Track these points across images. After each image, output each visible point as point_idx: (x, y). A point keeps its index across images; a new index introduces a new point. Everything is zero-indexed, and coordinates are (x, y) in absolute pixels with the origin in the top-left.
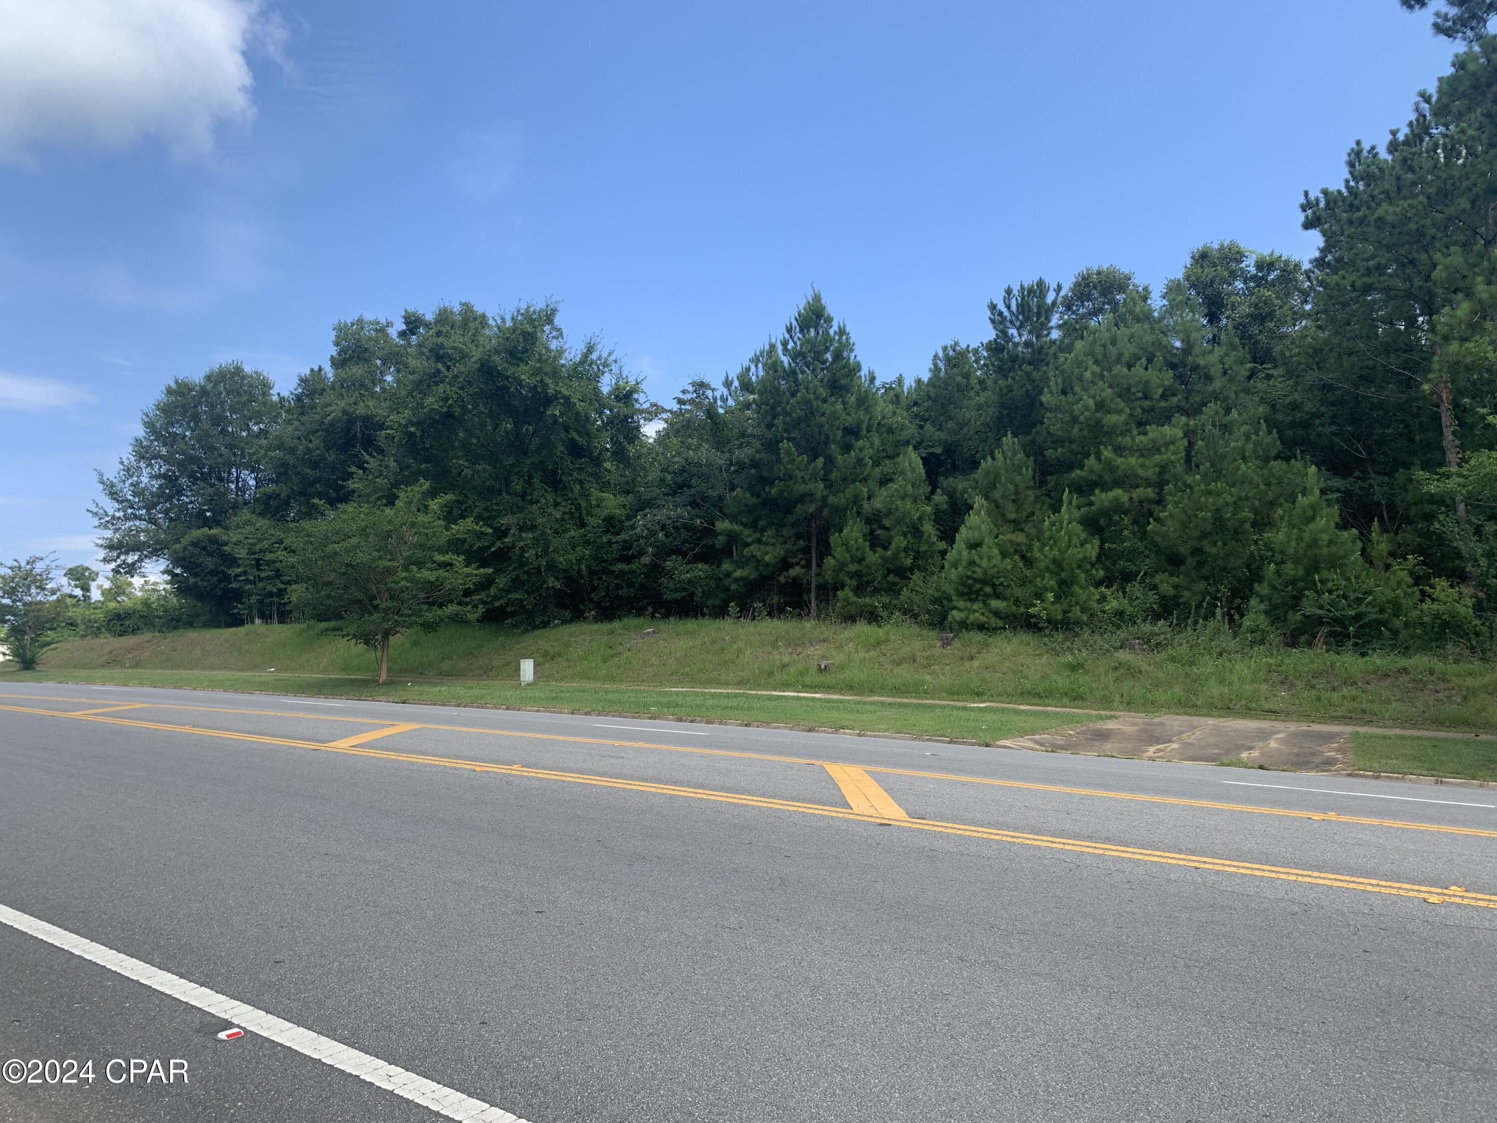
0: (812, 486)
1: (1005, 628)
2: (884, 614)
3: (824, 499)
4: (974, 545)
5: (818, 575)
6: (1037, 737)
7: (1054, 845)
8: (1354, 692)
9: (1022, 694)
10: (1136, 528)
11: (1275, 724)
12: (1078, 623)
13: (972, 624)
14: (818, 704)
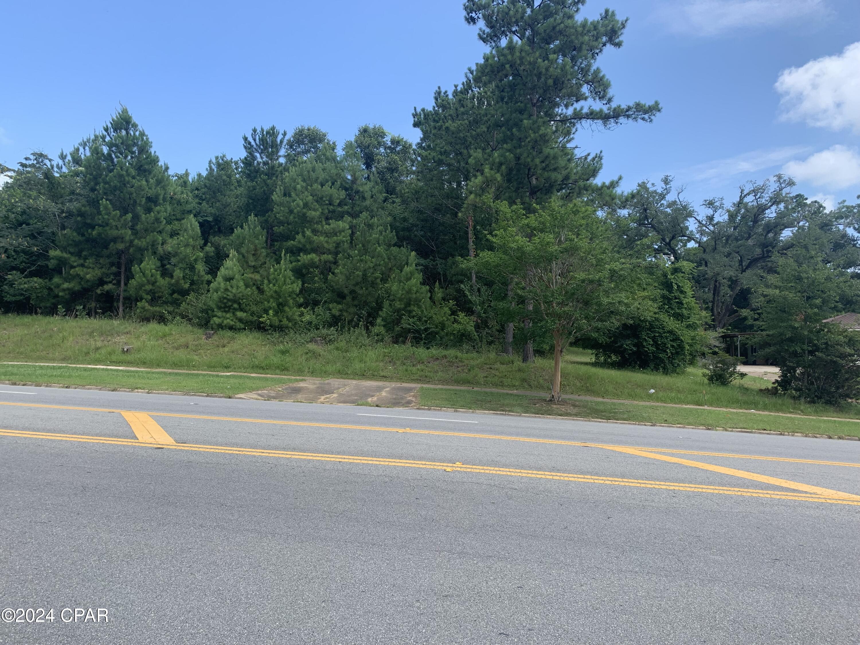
0: (123, 232)
1: (245, 329)
2: (170, 318)
3: (131, 242)
4: (229, 279)
5: (125, 291)
6: (260, 392)
7: (263, 454)
8: (423, 367)
9: (253, 367)
10: (322, 276)
11: (385, 383)
12: (287, 327)
13: (225, 326)
14: (120, 374)
